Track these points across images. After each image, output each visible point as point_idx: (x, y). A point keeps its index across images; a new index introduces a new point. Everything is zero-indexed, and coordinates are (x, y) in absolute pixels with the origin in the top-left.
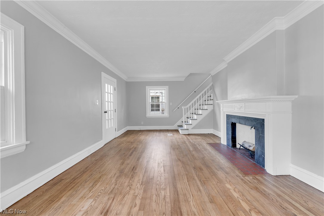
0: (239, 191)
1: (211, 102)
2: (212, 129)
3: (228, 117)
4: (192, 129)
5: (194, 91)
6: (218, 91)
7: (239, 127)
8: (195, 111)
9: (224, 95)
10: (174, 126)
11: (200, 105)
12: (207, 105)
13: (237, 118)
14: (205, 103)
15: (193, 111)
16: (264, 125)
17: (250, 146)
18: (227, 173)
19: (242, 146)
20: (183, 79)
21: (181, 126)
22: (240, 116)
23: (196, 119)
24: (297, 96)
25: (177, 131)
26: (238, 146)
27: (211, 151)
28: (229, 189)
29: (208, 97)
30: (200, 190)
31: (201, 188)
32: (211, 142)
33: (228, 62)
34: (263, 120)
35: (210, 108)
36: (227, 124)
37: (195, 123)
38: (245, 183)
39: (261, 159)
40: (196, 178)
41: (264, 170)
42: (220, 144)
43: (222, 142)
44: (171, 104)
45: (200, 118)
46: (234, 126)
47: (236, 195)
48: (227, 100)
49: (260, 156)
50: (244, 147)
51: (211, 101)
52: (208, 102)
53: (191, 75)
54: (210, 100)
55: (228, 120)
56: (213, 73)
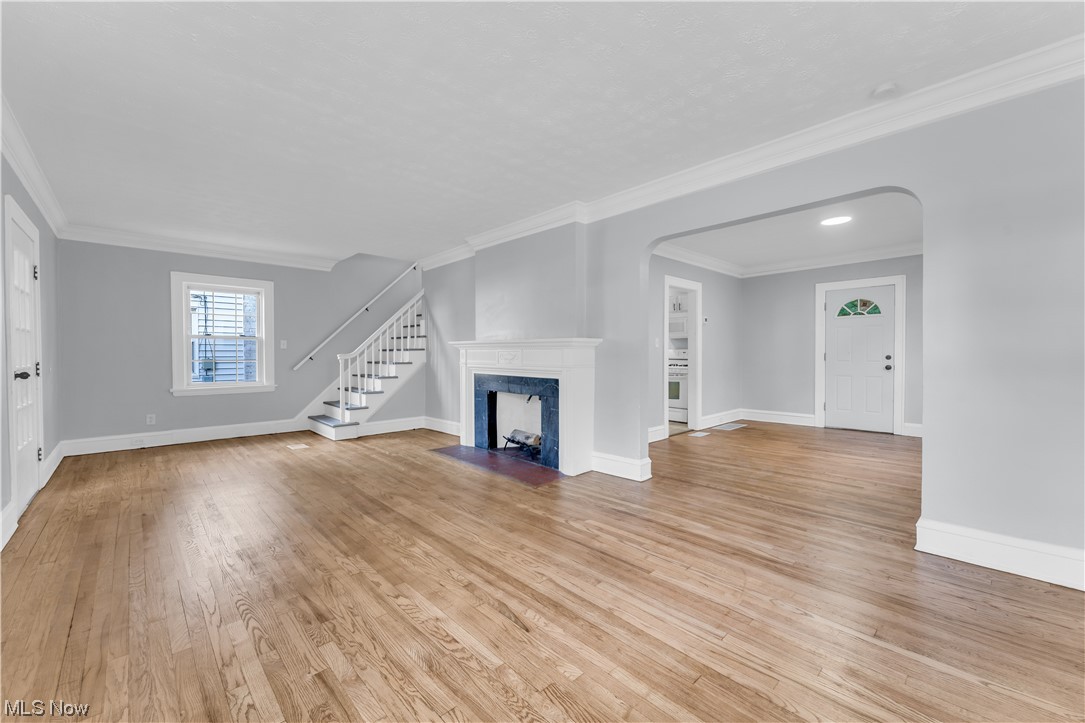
0: (541, 508)
1: (421, 343)
2: (424, 417)
3: (479, 381)
4: (369, 421)
5: (364, 309)
6: (441, 314)
7: (503, 400)
8: (370, 369)
9: (465, 326)
10: (296, 418)
11: (384, 350)
12: (411, 350)
13: (503, 382)
14: (405, 344)
15: (362, 369)
16: (557, 390)
17: (527, 438)
18: (507, 491)
19: (513, 441)
20: (328, 267)
21: (323, 418)
22: (509, 377)
23: (382, 392)
24: (601, 340)
25: (312, 434)
26: (501, 443)
27: (450, 463)
28: (526, 509)
29: (406, 327)
30: (481, 524)
31: (482, 521)
32: (436, 445)
33: (478, 248)
34: (556, 381)
35: (419, 359)
36: (477, 395)
37: (377, 403)
38: (542, 495)
39: (552, 455)
40: (459, 512)
41: (558, 472)
42: (460, 446)
43: (463, 443)
44: (284, 344)
45: (393, 387)
46: (492, 398)
47: (540, 513)
48: (474, 339)
49: (551, 450)
50: (518, 443)
51: (420, 339)
52: (412, 344)
53: (359, 256)
54: (418, 337)
55: (479, 386)
56: (429, 264)
